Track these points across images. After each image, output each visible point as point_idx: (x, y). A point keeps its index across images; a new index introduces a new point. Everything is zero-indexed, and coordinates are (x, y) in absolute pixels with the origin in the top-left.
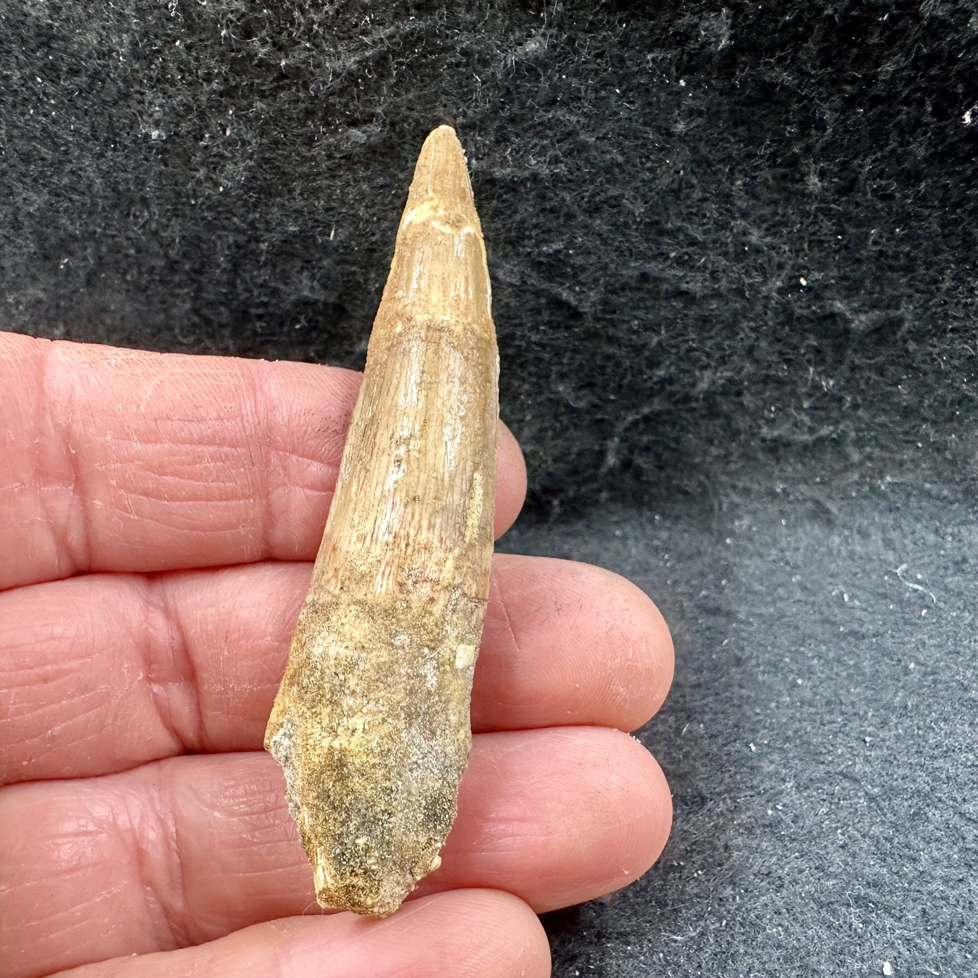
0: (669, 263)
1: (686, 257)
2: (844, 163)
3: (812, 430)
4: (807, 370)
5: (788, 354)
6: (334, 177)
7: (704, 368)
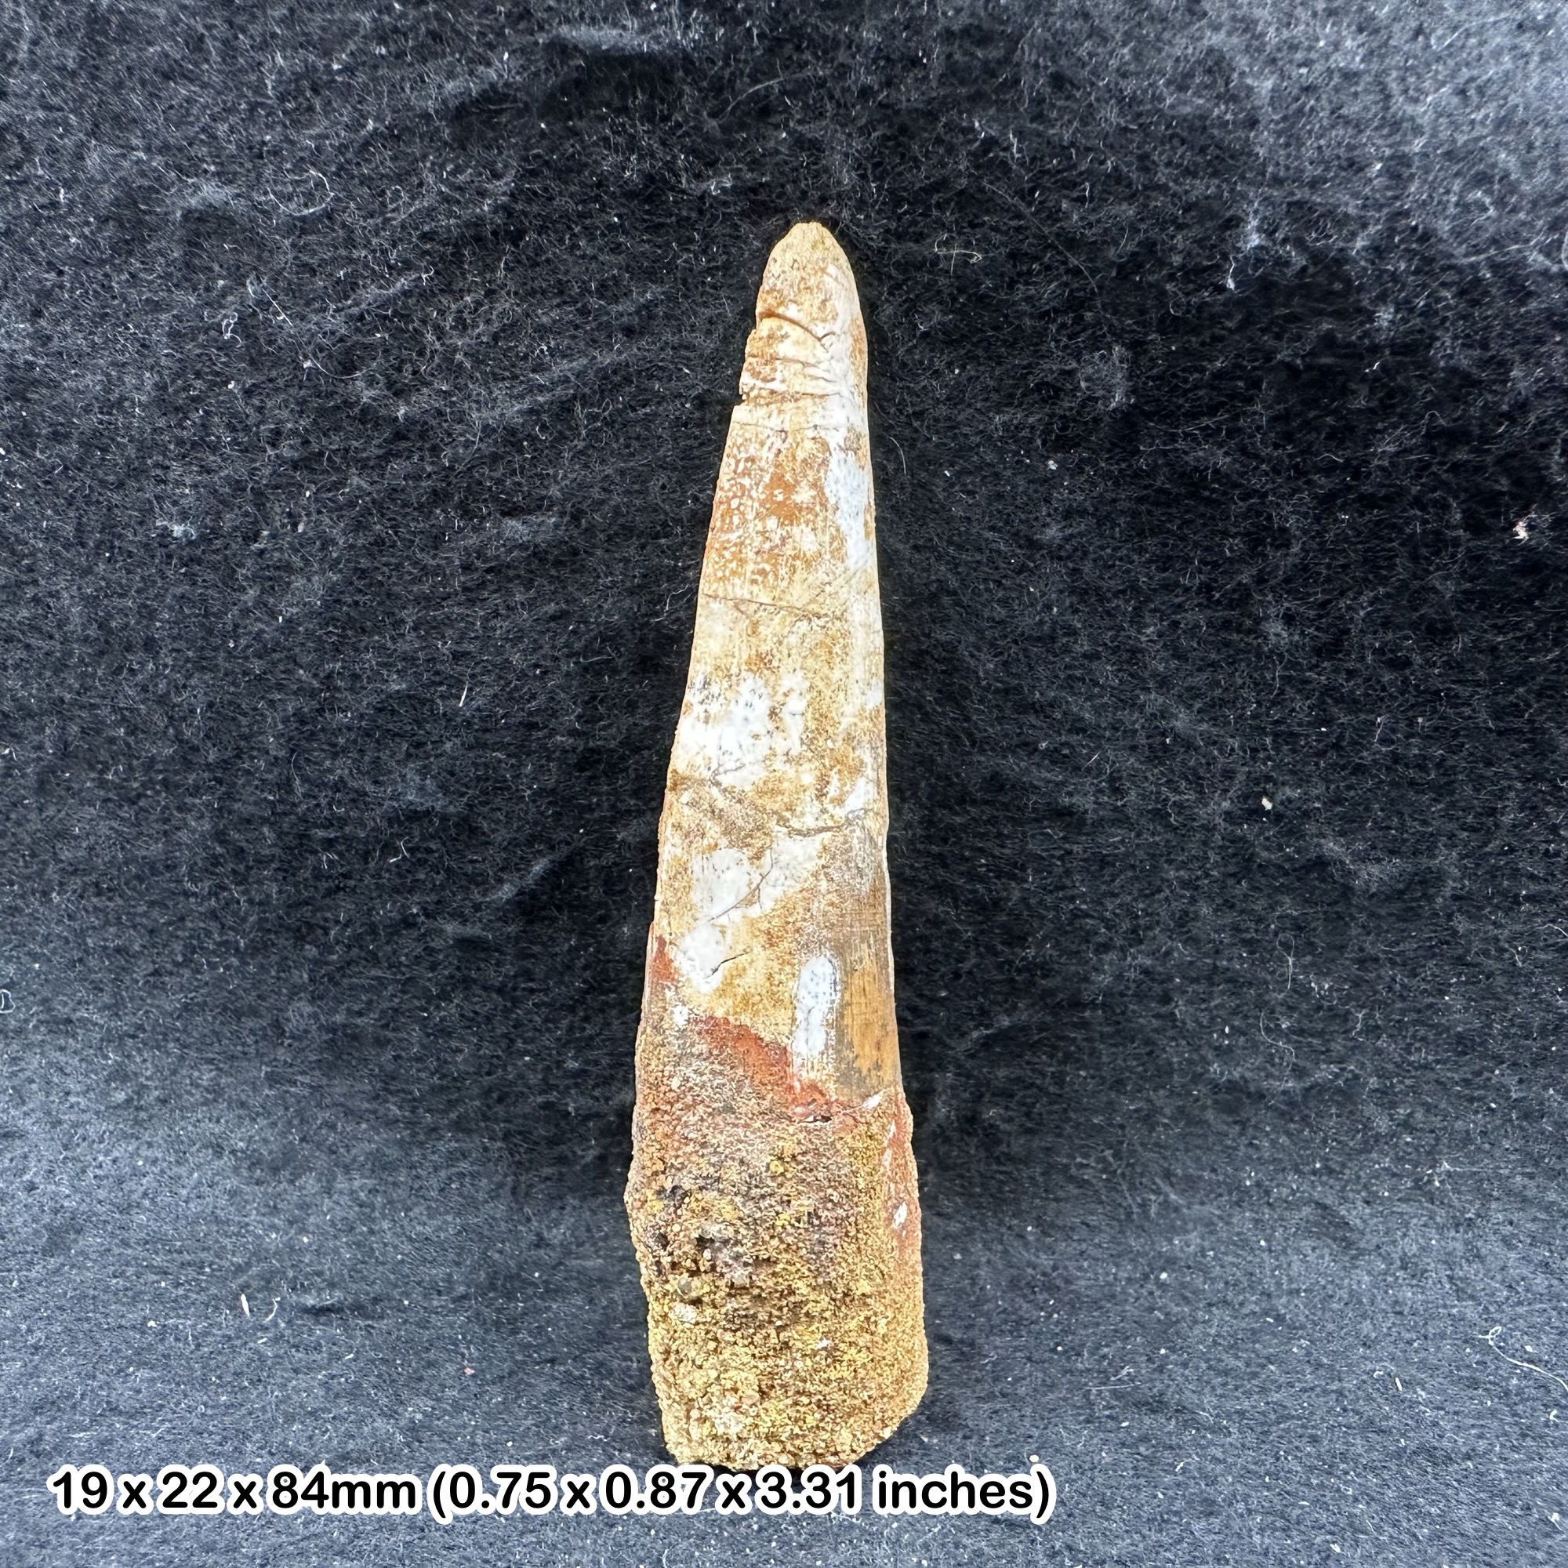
0: (1036, 758)
1: (1066, 751)
2: (1324, 605)
3: (1299, 1072)
4: (1282, 961)
5: (1247, 930)
6: (471, 602)
7: (1104, 948)
